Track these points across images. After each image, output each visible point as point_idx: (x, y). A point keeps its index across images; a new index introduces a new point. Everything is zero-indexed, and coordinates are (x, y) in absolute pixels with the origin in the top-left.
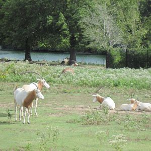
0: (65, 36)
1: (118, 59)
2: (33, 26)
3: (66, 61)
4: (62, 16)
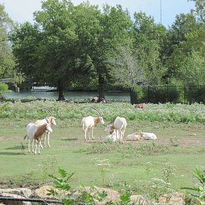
0: (93, 76)
1: (141, 95)
2: (64, 68)
3: (96, 98)
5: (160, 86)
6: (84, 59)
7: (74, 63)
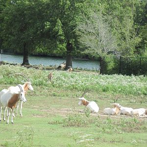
0: (61, 42)
1: (111, 65)
4: (59, 22)
5: (133, 57)
6: (54, 23)
7: (43, 27)
